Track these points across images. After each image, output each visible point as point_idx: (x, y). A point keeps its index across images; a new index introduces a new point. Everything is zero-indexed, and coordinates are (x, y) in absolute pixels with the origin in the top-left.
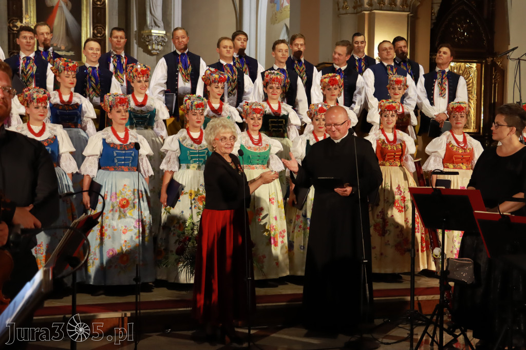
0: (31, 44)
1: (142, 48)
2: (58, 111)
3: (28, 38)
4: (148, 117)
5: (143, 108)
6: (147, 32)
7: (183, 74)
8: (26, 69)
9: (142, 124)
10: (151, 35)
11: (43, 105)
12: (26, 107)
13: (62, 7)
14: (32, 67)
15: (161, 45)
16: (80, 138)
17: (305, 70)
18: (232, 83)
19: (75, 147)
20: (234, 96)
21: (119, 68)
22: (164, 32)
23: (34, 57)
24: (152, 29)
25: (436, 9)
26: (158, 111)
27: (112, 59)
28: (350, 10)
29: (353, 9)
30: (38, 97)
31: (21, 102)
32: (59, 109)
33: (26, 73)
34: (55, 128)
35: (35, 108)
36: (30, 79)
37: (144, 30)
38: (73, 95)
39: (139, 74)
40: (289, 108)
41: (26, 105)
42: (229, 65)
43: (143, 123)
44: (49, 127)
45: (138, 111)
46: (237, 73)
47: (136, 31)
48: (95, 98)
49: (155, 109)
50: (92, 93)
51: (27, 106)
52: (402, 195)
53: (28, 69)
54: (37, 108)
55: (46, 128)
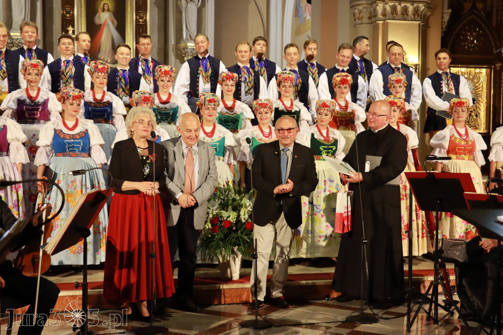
0: (69, 49)
2: (90, 108)
3: (67, 44)
4: (171, 114)
5: (167, 106)
7: (203, 76)
8: (66, 71)
9: (165, 120)
10: (187, 48)
11: (78, 102)
12: (62, 103)
13: (108, 25)
14: (71, 69)
16: (109, 132)
17: (317, 72)
18: (249, 84)
19: (105, 140)
20: (251, 94)
21: (147, 70)
23: (73, 60)
24: (187, 43)
25: (446, 18)
26: (181, 108)
27: (140, 63)
28: (365, 20)
29: (368, 20)
30: (74, 95)
31: (58, 99)
32: (91, 107)
33: (65, 74)
34: (87, 123)
35: (71, 104)
36: (69, 80)
37: (180, 43)
38: (106, 94)
39: (162, 73)
40: (301, 105)
41: (62, 101)
42: (247, 68)
43: (167, 120)
44: (82, 122)
45: (162, 108)
46: (253, 74)
48: (124, 98)
49: (178, 106)
50: (121, 93)
51: (64, 103)
52: (404, 184)
53: (67, 71)
54: (72, 104)
55: (79, 122)
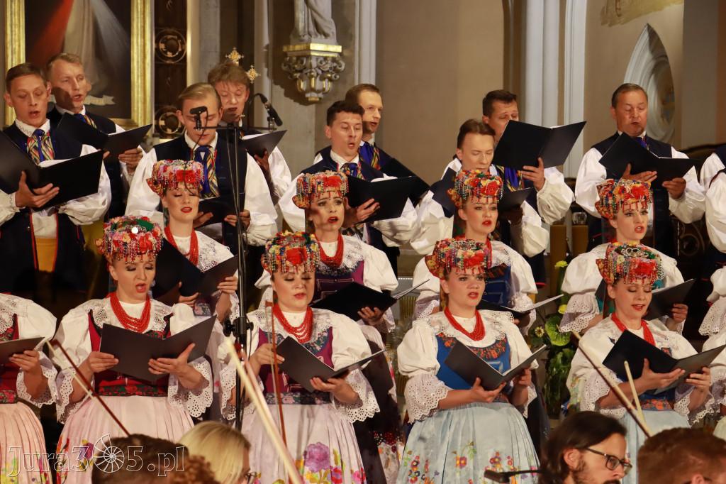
1: (282, 87)
6: (298, 47)
10: (309, 57)
15: (330, 80)
22: (339, 49)
24: (310, 42)
34: (498, 319)
35: (461, 279)
37: (288, 43)
41: (441, 275)
44: (487, 319)
47: (267, 47)
51: (445, 277)
54: (464, 278)
55: (483, 319)
